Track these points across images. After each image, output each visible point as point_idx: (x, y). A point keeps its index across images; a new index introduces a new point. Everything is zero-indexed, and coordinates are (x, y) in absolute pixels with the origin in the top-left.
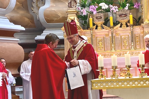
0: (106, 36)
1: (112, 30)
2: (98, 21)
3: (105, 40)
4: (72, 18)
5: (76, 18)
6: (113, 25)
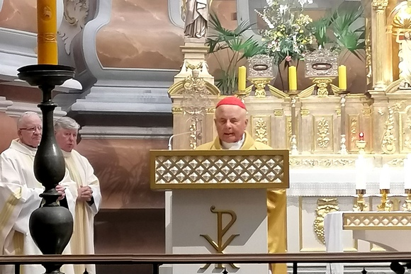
0: (275, 115)
1: (294, 101)
2: (258, 76)
3: (273, 124)
4: (195, 63)
5: (204, 64)
6: (296, 89)
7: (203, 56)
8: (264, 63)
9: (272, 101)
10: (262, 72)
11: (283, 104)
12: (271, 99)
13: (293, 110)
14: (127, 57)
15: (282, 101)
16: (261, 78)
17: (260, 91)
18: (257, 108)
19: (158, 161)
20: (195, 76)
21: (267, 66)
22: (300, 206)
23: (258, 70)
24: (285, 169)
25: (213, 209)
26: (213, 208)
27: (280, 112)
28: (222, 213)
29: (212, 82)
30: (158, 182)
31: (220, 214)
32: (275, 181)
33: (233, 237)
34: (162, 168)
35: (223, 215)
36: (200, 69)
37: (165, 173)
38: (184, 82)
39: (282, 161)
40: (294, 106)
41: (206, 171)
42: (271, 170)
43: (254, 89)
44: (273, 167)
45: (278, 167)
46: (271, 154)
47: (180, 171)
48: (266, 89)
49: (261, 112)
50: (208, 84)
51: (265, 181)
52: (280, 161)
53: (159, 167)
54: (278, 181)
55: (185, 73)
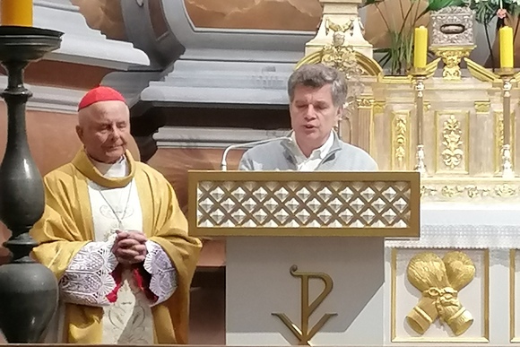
0: (477, 110)
1: (508, 86)
2: (449, 43)
3: (472, 125)
4: (342, 21)
5: (357, 24)
6: (512, 66)
7: (355, 10)
8: (458, 21)
9: (472, 87)
10: (454, 36)
11: (490, 92)
12: (469, 83)
13: (506, 102)
14: (237, 10)
15: (488, 86)
16: (454, 48)
17: (452, 70)
18: (446, 97)
19: (202, 189)
20: (338, 44)
21: (463, 27)
22: (513, 265)
23: (447, 32)
24: (414, 205)
25: (294, 271)
26: (294, 269)
27: (485, 105)
28: (309, 277)
29: (370, 55)
30: (202, 225)
31: (305, 279)
32: (396, 225)
33: (327, 318)
34: (208, 202)
35: (310, 280)
36: (349, 31)
37: (213, 209)
38: (322, 54)
39: (409, 191)
40: (507, 94)
41: (281, 206)
42: (389, 206)
43: (442, 65)
44: (393, 201)
45: (402, 202)
46: (390, 180)
47: (238, 206)
48: (463, 65)
49: (452, 104)
50: (362, 57)
51: (380, 224)
52: (405, 190)
53: (203, 199)
54: (402, 224)
55: (323, 38)
